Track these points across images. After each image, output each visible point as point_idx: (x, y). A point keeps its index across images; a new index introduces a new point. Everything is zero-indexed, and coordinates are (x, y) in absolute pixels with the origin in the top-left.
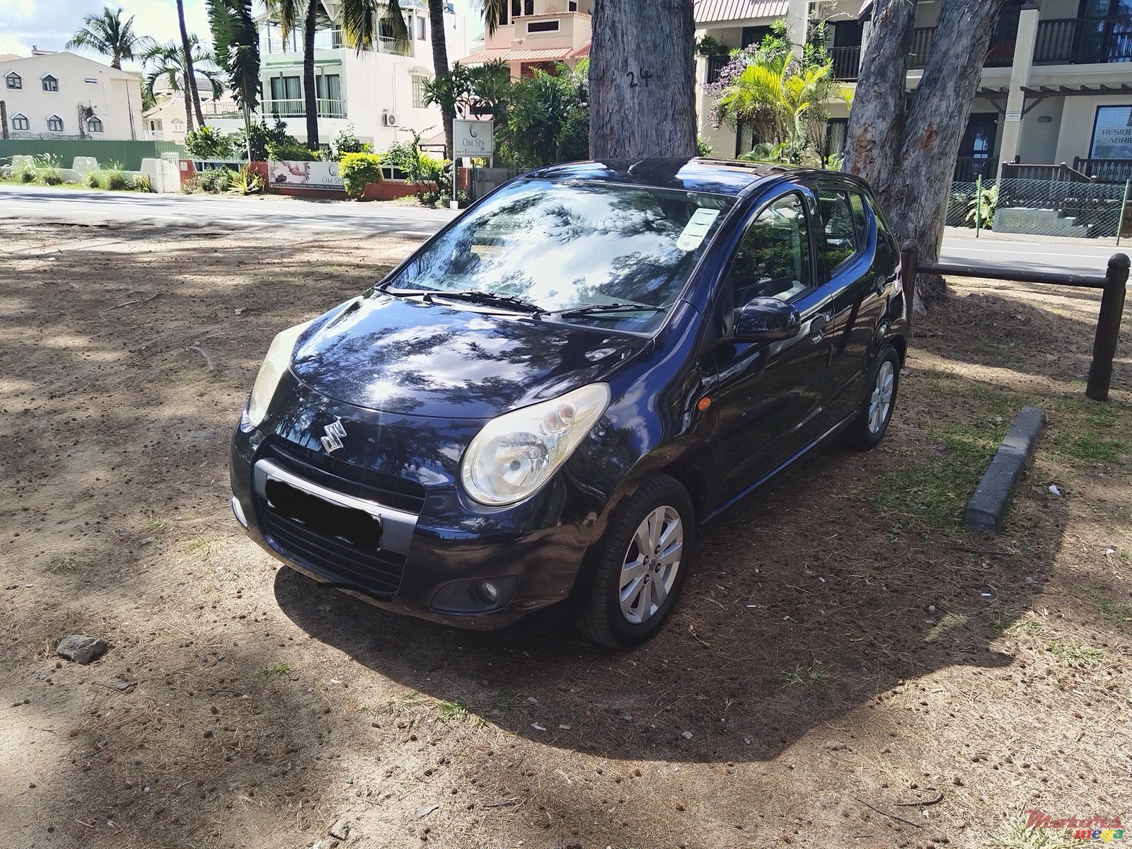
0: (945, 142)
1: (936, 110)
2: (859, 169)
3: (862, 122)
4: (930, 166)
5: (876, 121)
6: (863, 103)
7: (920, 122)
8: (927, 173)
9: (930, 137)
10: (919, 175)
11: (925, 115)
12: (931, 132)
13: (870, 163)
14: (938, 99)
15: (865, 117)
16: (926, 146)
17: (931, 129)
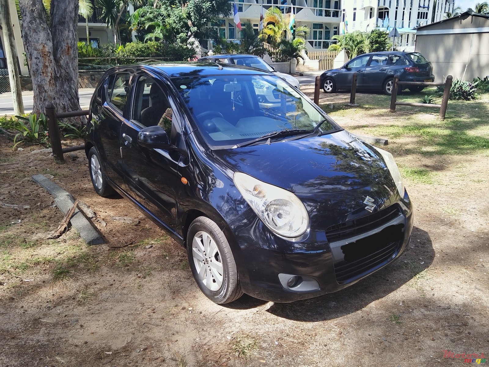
0: (75, 52)
1: (68, 37)
2: (47, 66)
3: (40, 42)
4: (72, 63)
5: (47, 42)
6: (37, 33)
7: (62, 42)
8: (72, 66)
9: (68, 49)
10: (69, 67)
11: (63, 39)
12: (69, 47)
13: (51, 62)
14: (67, 32)
15: (40, 40)
16: (68, 54)
17: (68, 46)
